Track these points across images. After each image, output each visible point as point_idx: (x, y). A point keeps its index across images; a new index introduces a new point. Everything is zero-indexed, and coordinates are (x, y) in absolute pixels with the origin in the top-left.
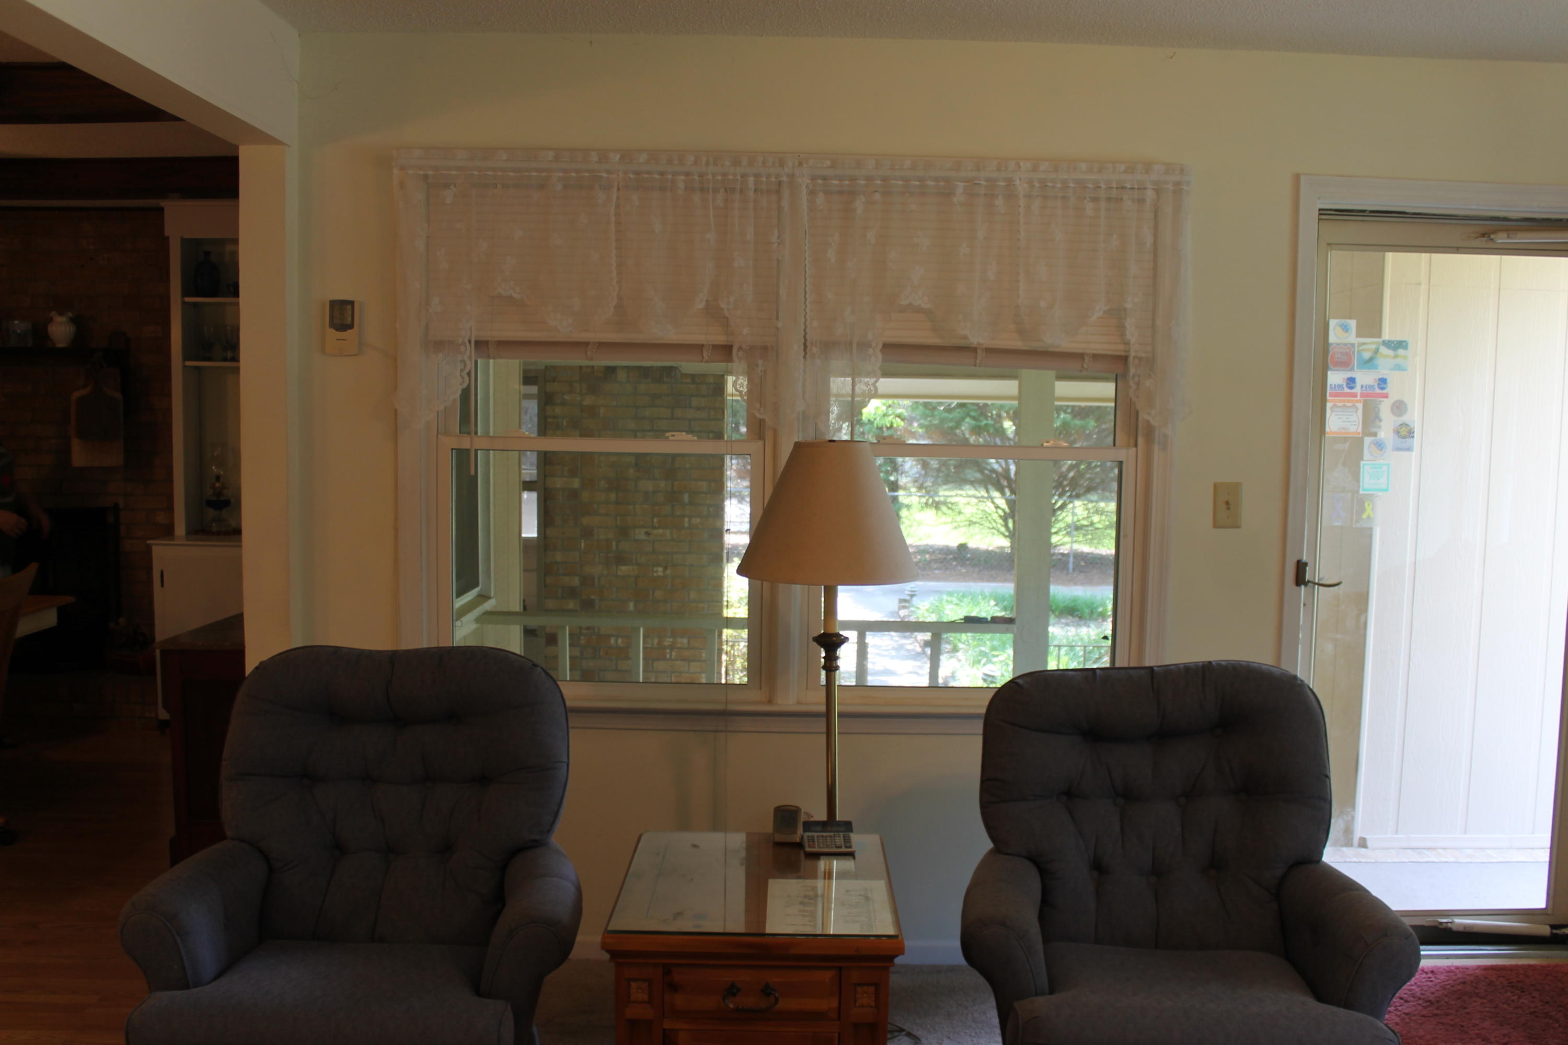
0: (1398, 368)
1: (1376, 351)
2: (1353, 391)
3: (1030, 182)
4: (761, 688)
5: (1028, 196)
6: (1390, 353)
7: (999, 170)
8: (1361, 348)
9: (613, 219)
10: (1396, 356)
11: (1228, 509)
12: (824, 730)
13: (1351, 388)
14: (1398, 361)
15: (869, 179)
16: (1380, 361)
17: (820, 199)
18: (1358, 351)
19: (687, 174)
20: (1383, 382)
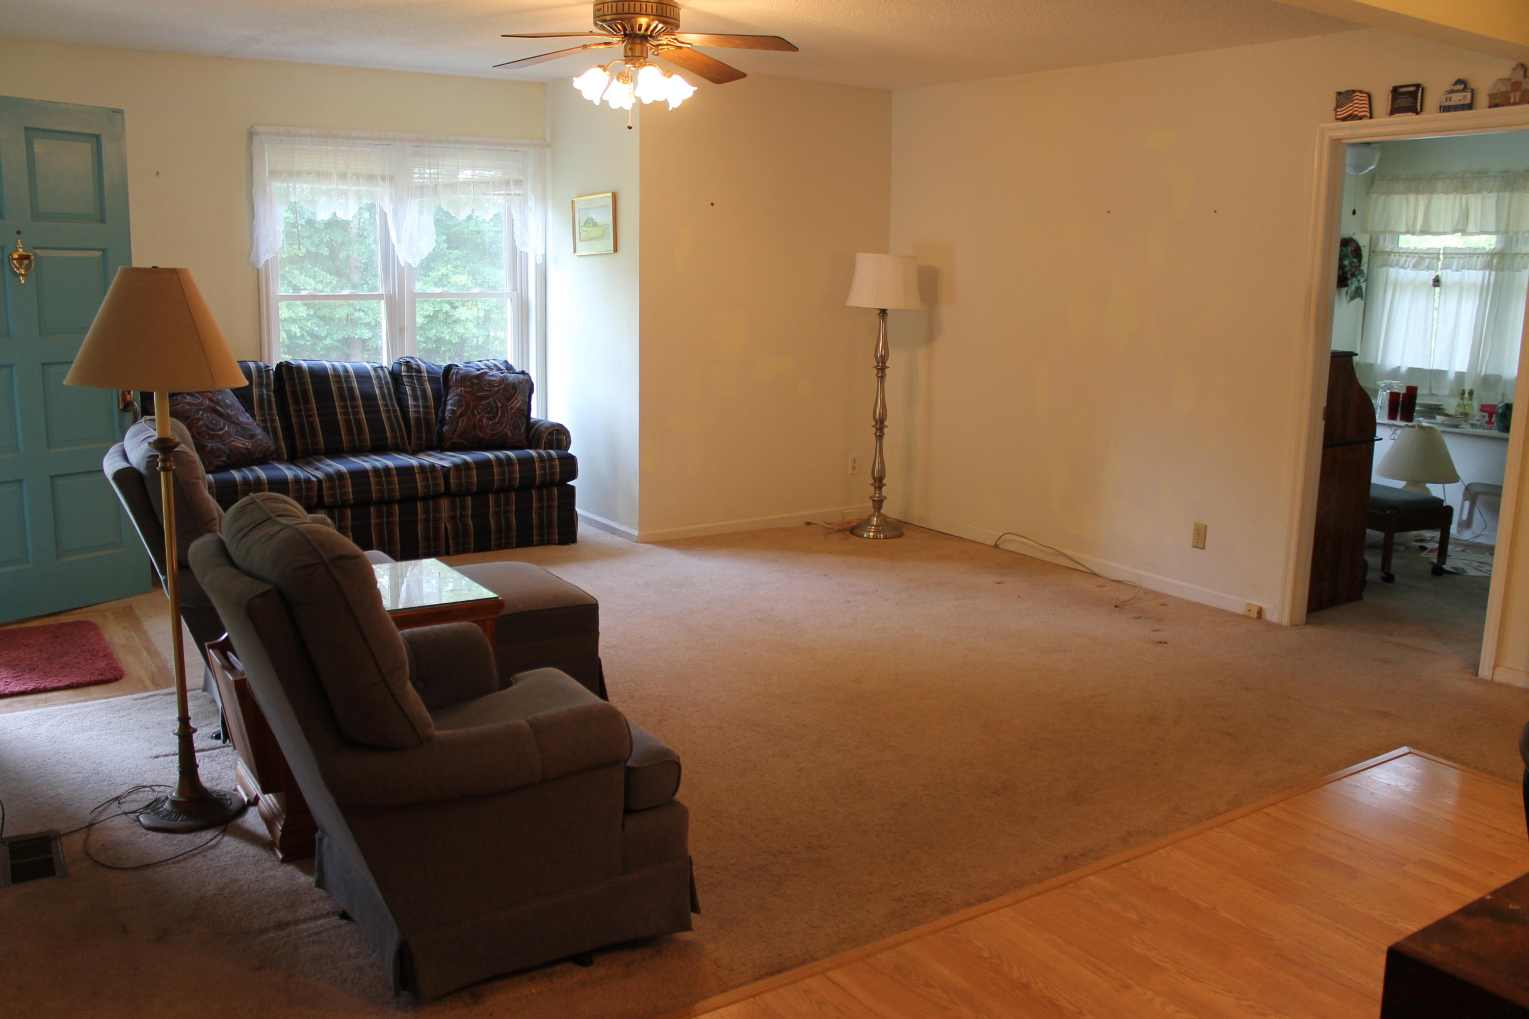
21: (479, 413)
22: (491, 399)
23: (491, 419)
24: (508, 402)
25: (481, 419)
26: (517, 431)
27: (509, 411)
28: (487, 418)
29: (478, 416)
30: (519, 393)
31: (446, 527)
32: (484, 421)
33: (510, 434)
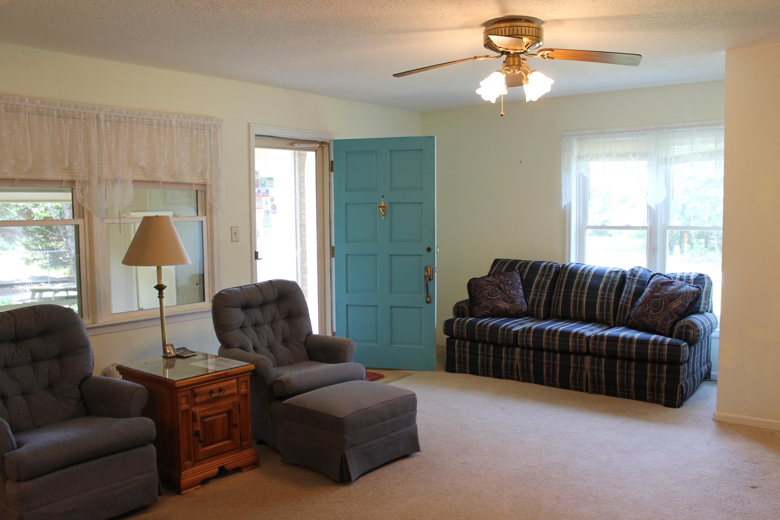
0: (271, 187)
1: (265, 181)
2: (260, 194)
3: (177, 122)
4: (89, 318)
5: (177, 127)
6: (269, 182)
7: (167, 117)
8: (261, 180)
9: (27, 127)
10: (270, 183)
11: (235, 235)
12: (160, 324)
13: (259, 193)
14: (271, 184)
15: (125, 118)
16: (266, 184)
17: (108, 123)
18: (260, 181)
19: (58, 110)
20: (267, 191)
21: (649, 306)
22: (660, 299)
23: (655, 311)
24: (670, 303)
25: (648, 311)
26: (665, 322)
27: (669, 309)
28: (653, 310)
29: (648, 308)
30: (680, 299)
31: (587, 374)
32: (651, 312)
33: (659, 323)
